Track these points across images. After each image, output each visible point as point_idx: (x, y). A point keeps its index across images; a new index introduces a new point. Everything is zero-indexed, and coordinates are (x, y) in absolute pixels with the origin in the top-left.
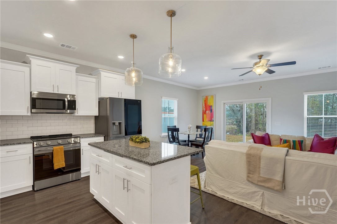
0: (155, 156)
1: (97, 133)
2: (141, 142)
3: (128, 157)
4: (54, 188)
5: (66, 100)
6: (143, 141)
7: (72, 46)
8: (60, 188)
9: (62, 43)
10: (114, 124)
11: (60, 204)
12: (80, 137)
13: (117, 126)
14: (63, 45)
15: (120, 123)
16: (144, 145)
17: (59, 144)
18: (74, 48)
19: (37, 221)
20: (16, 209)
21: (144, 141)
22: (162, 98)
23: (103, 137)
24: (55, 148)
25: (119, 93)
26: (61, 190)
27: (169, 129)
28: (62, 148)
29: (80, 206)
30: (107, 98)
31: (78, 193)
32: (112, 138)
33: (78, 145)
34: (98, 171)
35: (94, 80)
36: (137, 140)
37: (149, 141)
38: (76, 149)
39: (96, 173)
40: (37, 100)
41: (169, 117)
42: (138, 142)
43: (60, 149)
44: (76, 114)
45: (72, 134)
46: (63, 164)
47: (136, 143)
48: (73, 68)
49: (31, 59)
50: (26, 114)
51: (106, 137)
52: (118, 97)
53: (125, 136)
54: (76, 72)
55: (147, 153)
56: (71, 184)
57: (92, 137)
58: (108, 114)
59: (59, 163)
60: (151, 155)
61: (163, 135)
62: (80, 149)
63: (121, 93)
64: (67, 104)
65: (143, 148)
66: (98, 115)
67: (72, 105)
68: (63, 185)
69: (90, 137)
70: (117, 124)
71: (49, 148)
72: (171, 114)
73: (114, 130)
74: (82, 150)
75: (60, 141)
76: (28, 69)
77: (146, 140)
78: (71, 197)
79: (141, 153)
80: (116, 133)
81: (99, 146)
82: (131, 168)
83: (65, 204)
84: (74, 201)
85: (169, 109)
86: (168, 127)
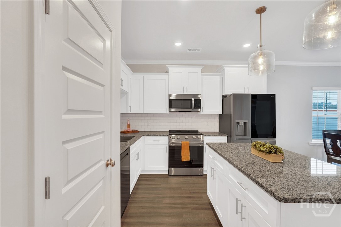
0: (290, 183)
1: (221, 132)
2: (268, 152)
3: (243, 171)
4: (181, 177)
5: (193, 99)
6: (271, 152)
7: (197, 48)
8: (186, 179)
9: (189, 48)
10: (238, 123)
11: (182, 195)
12: (203, 135)
13: (241, 126)
14: (190, 50)
15: (245, 123)
16: (272, 158)
17: (186, 140)
18: (199, 50)
19: (164, 204)
20: (155, 187)
21: (274, 151)
22: (312, 89)
23: (226, 137)
24: (183, 142)
25: (245, 88)
26: (186, 181)
27: (326, 135)
28: (188, 143)
29: (197, 205)
30: (231, 95)
31: (198, 189)
32: (235, 139)
33: (201, 142)
34: (213, 176)
35: (218, 78)
36: (262, 149)
37: (281, 153)
38: (200, 146)
39: (211, 177)
40: (172, 101)
41: (325, 116)
42: (263, 151)
43: (187, 143)
44: (201, 113)
45: (198, 131)
46: (188, 158)
47: (260, 153)
48: (199, 70)
49: (169, 68)
50: (166, 113)
51: (229, 138)
52: (244, 93)
53: (251, 139)
54: (202, 73)
55: (276, 172)
56: (194, 178)
57: (215, 136)
58: (232, 112)
59: (186, 156)
60: (282, 179)
61: (313, 142)
62: (203, 146)
63: (248, 88)
64: (193, 103)
65: (272, 161)
66: (222, 114)
67: (197, 104)
68: (189, 177)
69: (213, 136)
70: (241, 123)
71: (179, 142)
72: (330, 112)
73: (238, 131)
74: (205, 147)
75: (187, 137)
76: (168, 76)
77: (277, 151)
78: (192, 191)
79: (266, 170)
80: (240, 134)
81: (215, 148)
82: (248, 189)
83: (185, 197)
84: (192, 197)
85: (328, 105)
86: (324, 131)
